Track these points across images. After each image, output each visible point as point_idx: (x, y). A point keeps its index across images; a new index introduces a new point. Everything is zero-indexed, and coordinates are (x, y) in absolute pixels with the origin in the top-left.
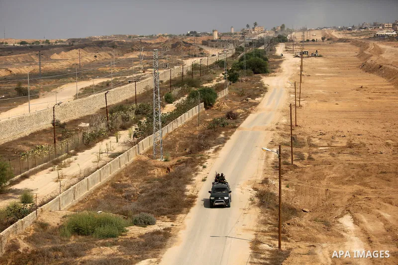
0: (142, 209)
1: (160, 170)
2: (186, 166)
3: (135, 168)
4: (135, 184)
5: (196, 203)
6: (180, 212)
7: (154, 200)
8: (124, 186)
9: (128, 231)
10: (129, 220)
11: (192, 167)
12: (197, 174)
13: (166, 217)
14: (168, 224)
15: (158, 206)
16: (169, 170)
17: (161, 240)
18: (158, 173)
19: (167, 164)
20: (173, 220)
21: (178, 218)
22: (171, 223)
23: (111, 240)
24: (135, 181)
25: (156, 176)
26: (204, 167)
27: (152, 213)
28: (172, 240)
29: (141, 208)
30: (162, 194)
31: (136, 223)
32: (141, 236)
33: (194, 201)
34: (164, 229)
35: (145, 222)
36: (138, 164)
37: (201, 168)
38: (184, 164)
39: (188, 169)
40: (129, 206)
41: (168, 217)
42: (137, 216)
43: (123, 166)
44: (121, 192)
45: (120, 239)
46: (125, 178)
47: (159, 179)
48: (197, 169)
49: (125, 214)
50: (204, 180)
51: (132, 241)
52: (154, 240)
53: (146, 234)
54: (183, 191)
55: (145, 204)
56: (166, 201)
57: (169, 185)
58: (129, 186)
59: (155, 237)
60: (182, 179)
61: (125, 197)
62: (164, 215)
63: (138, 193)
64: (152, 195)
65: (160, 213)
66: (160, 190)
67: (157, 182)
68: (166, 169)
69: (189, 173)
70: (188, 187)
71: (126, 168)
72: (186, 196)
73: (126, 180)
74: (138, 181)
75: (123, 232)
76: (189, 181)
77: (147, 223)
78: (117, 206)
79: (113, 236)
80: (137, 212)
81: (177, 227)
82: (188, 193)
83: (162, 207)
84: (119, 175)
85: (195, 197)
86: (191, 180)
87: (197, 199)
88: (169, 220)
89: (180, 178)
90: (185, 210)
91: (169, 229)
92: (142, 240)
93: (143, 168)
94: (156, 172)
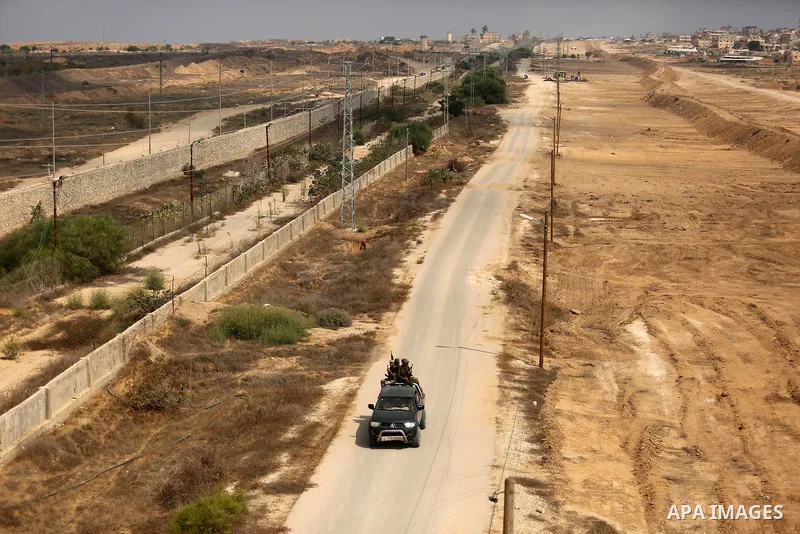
0: (330, 303)
1: (350, 245)
2: (392, 240)
3: (313, 242)
4: (316, 264)
5: (410, 295)
6: (387, 308)
7: (348, 290)
8: (300, 267)
9: (310, 335)
10: (312, 319)
11: (401, 241)
12: (408, 253)
13: (366, 315)
14: (371, 327)
15: (353, 299)
16: (364, 245)
17: (362, 350)
18: (349, 249)
19: (361, 236)
20: (378, 320)
21: (384, 318)
22: (376, 325)
23: (286, 348)
24: (315, 261)
25: (345, 254)
26: (419, 242)
27: (346, 310)
28: (378, 351)
29: (327, 301)
30: (358, 281)
31: (322, 323)
32: (331, 343)
33: (406, 293)
34: (365, 334)
35: (335, 323)
36: (318, 235)
37: (414, 243)
38: (388, 237)
39: (395, 244)
40: (311, 298)
41: (370, 316)
42: (323, 312)
43: (296, 237)
44: (295, 277)
45: (300, 346)
46: (299, 256)
47: (350, 258)
48: (408, 245)
49: (305, 309)
50: (420, 262)
51: (318, 350)
52: (351, 349)
53: (338, 340)
54: (390, 277)
55: (333, 295)
56: (365, 291)
57: (367, 267)
58: (307, 268)
59: (354, 344)
60: (386, 260)
61: (301, 285)
62: (364, 312)
63: (321, 278)
64: (343, 281)
65: (357, 310)
66: (355, 275)
67: (348, 263)
68: (360, 245)
69: (396, 251)
70: (397, 272)
71: (300, 241)
72: (394, 285)
73: (301, 259)
74: (320, 261)
75: (303, 336)
76: (398, 263)
77: (338, 324)
78: (291, 297)
79: (289, 342)
80: (322, 306)
81: (385, 331)
82: (397, 281)
83: (359, 301)
84: (290, 251)
85: (408, 287)
86: (400, 261)
87: (411, 289)
88: (370, 320)
89: (384, 257)
90: (394, 305)
91: (372, 333)
92: (334, 349)
93: (325, 241)
94: (345, 248)
